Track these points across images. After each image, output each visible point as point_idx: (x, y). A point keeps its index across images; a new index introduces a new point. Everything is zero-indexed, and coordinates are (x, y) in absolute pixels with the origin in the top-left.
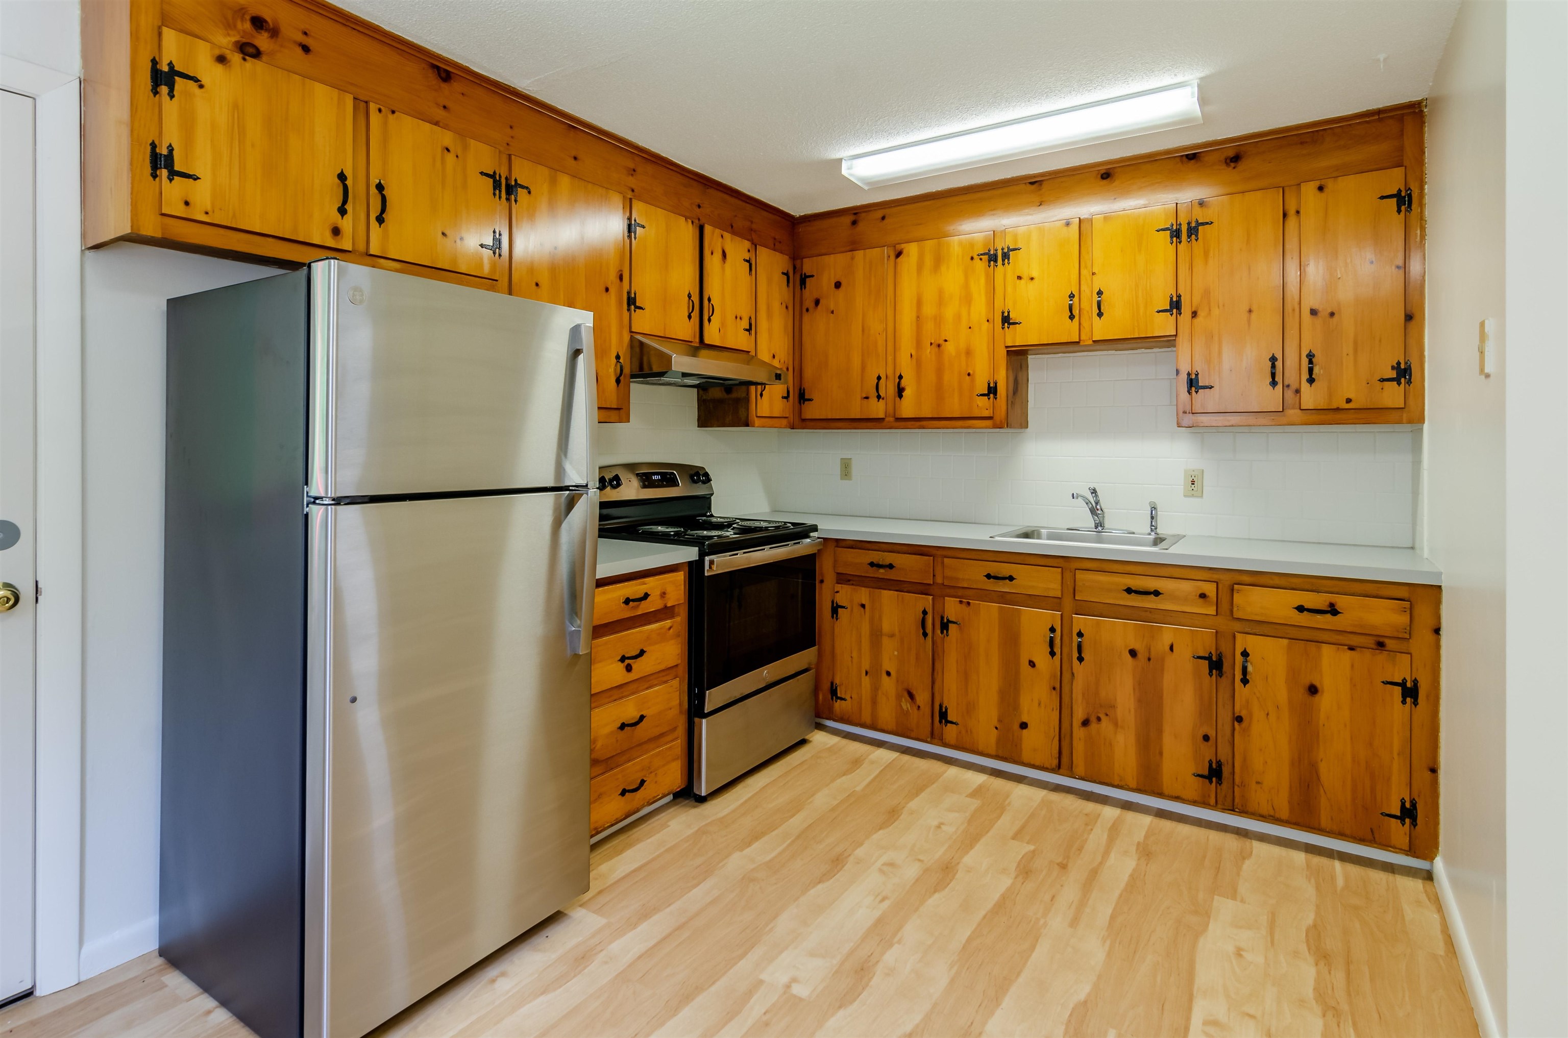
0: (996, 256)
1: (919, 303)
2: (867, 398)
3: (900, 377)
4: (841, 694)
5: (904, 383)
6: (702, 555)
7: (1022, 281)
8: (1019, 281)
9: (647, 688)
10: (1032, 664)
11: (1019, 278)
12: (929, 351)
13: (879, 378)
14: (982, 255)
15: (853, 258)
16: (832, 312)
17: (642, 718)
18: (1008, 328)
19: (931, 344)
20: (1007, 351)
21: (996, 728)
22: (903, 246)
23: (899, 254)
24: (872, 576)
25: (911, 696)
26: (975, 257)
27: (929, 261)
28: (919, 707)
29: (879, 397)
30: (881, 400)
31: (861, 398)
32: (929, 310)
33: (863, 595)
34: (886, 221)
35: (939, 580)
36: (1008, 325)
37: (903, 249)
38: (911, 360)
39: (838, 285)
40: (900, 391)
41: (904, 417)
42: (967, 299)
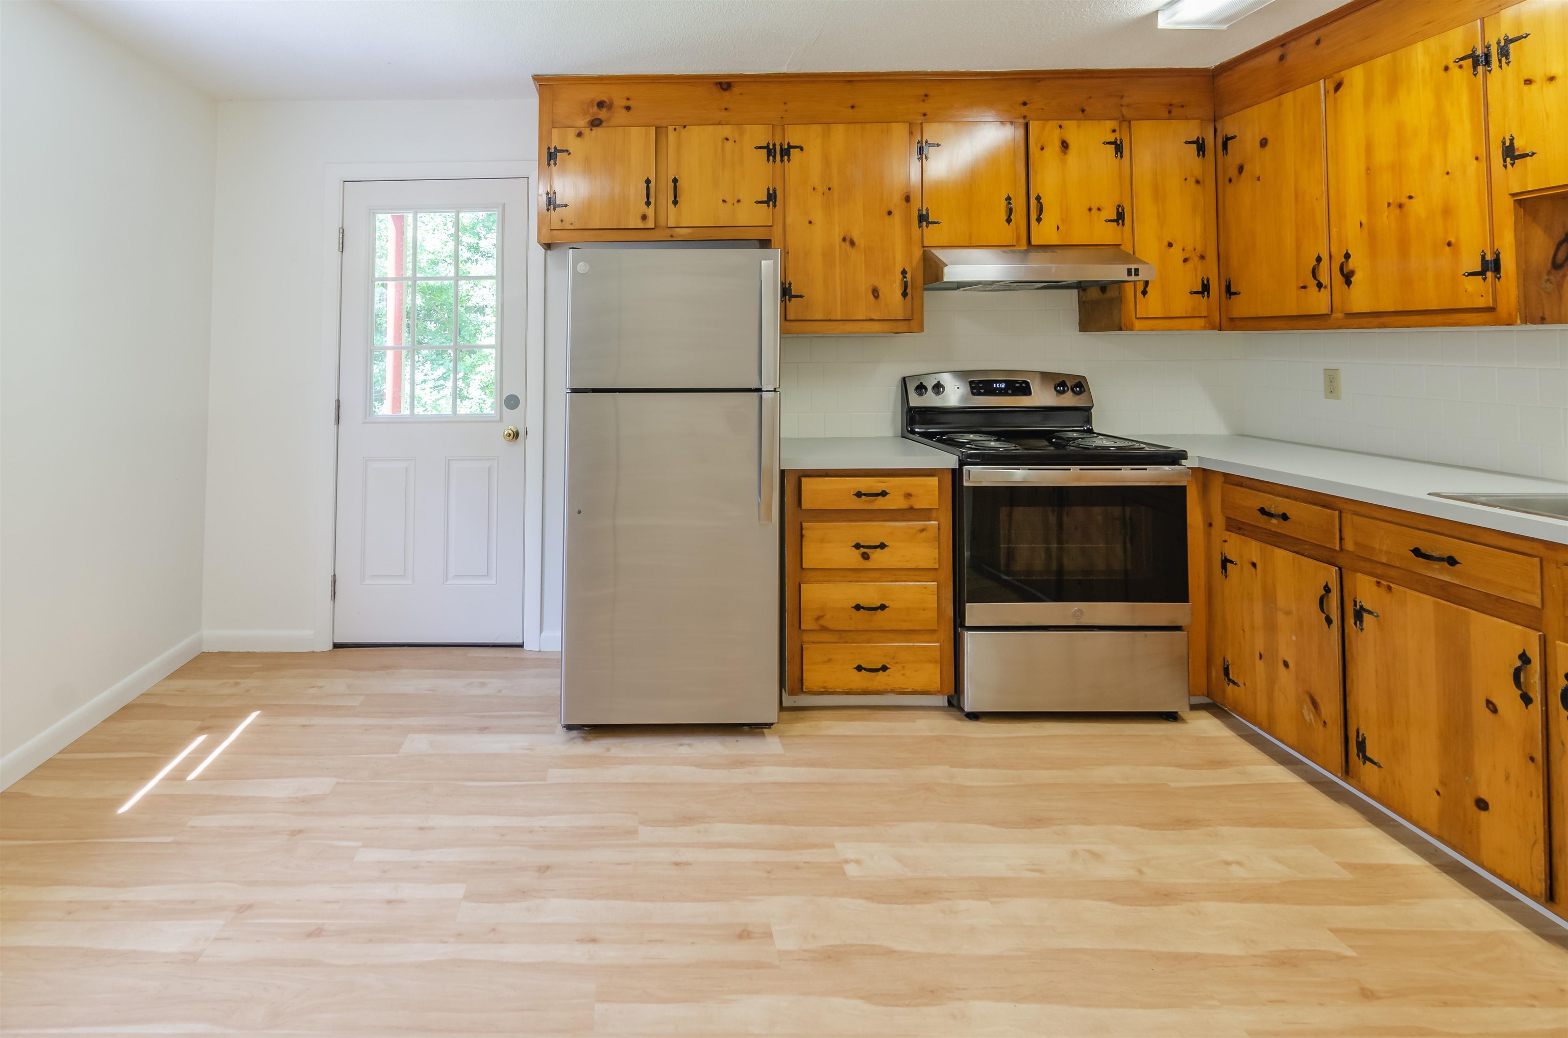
0: (1487, 56)
1: (1369, 149)
2: (1304, 287)
3: (1347, 256)
4: (1233, 676)
5: (1352, 264)
6: (962, 463)
7: (1534, 87)
8: (1526, 88)
9: (892, 581)
10: (1492, 707)
11: (1528, 82)
12: (1386, 214)
13: (1319, 259)
14: (1462, 59)
15: (1280, 105)
16: (1259, 179)
17: (883, 607)
18: (1512, 165)
19: (1389, 204)
20: (1515, 201)
21: (1438, 793)
22: (1343, 73)
23: (1338, 86)
24: (1264, 526)
25: (1315, 704)
26: (1451, 65)
27: (1380, 88)
28: (1325, 723)
29: (1320, 285)
30: (1322, 289)
31: (1297, 288)
32: (1383, 156)
33: (1253, 549)
34: (1322, 45)
35: (1349, 545)
36: (1511, 160)
37: (1343, 78)
38: (1361, 231)
39: (1264, 143)
40: (1348, 277)
41: (1355, 311)
42: (1442, 131)
